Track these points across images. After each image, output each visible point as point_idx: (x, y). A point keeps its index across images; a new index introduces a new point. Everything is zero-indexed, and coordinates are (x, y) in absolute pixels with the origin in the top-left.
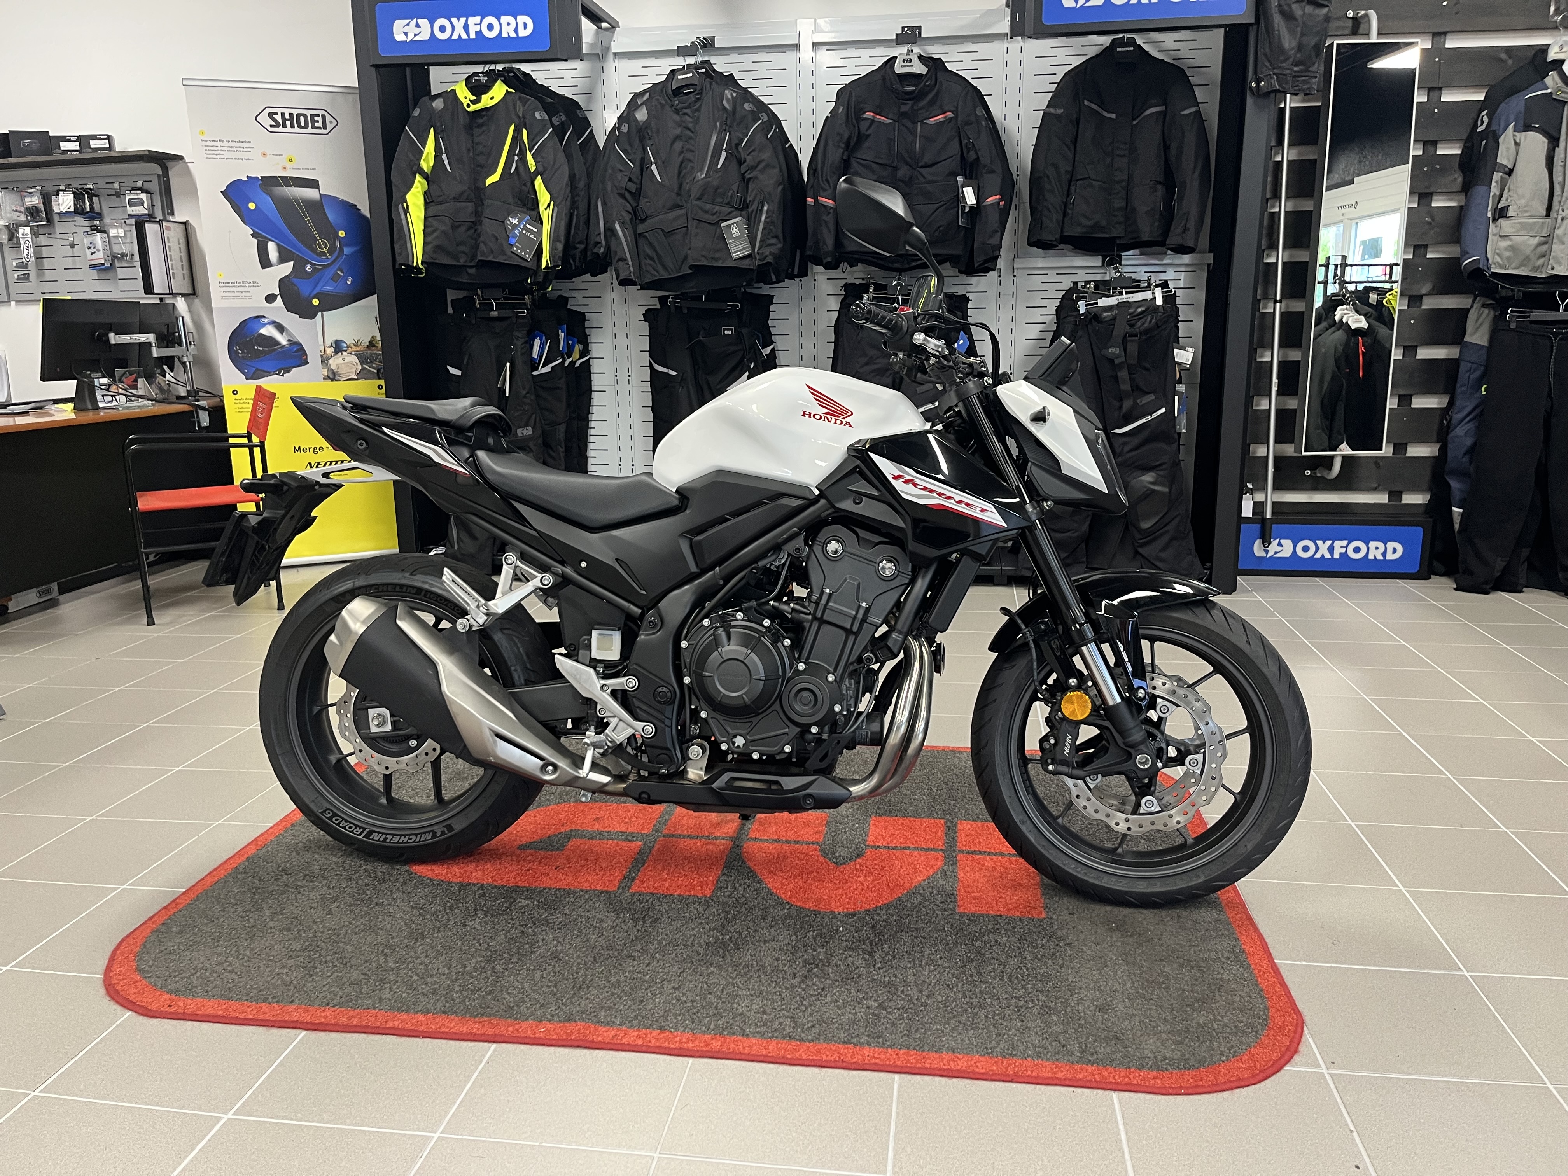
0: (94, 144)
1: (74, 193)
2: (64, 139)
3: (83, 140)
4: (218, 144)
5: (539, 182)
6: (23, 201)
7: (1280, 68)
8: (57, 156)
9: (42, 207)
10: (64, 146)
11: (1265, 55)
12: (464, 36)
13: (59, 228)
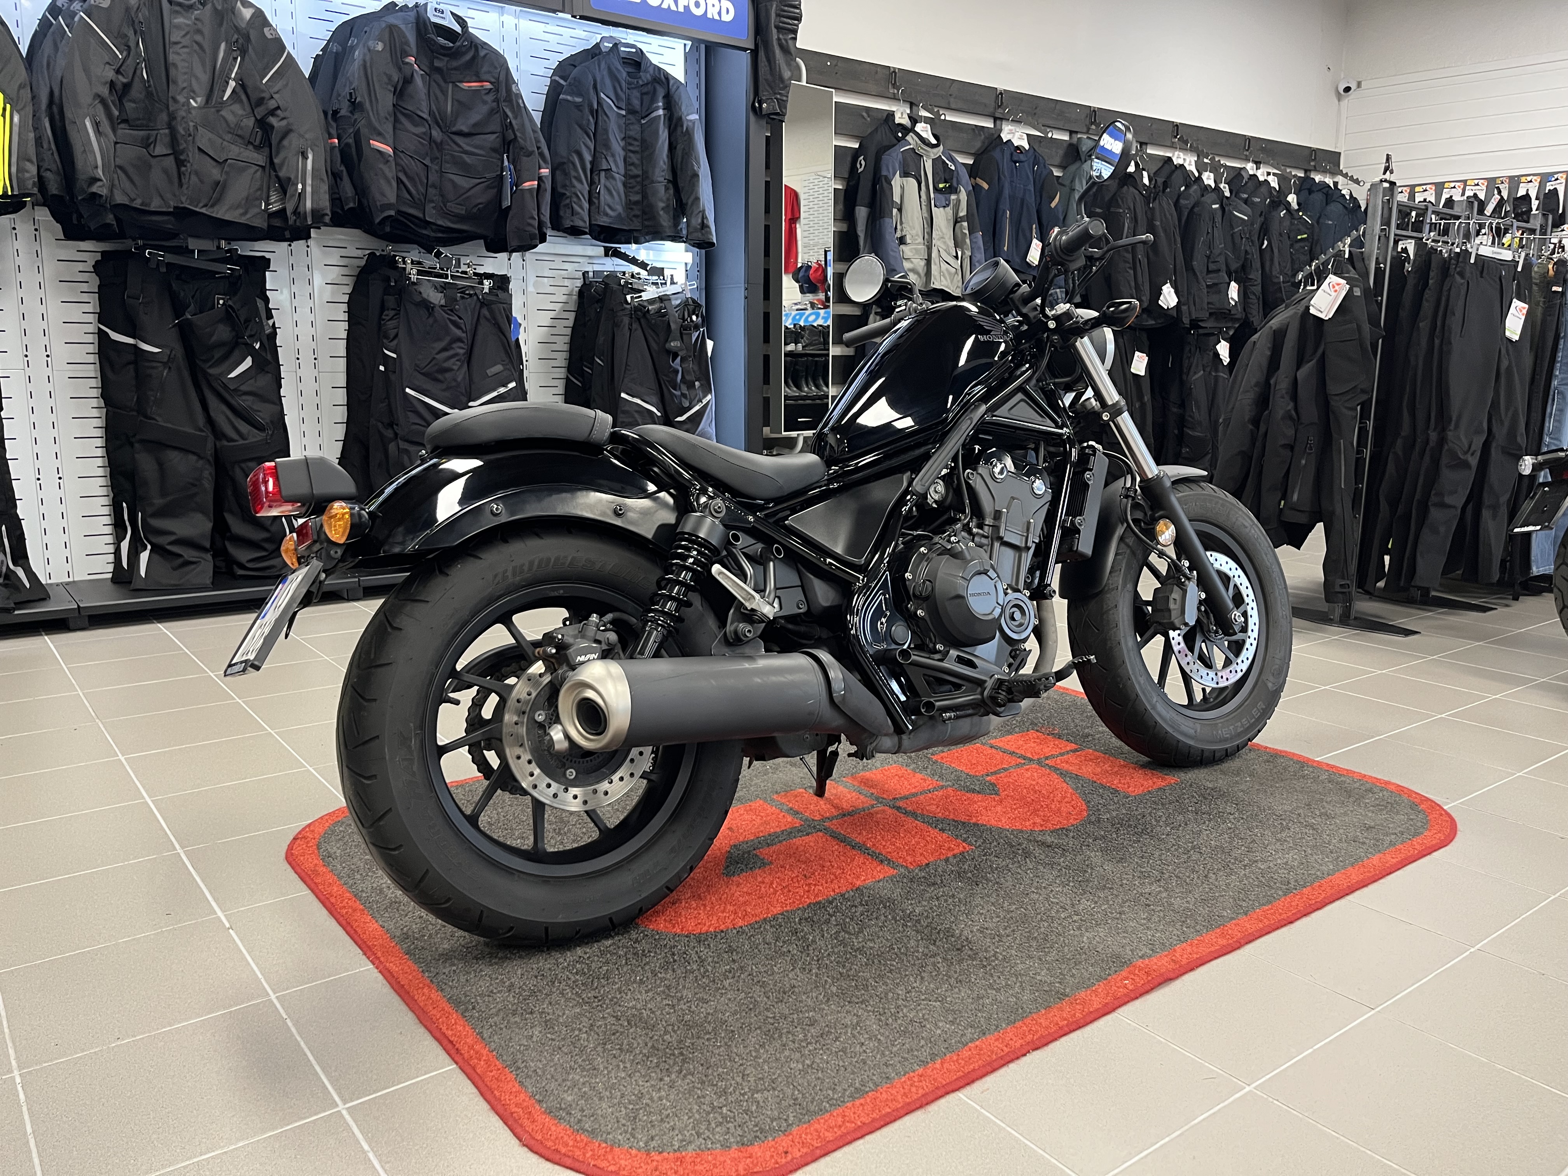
7: (780, 94)
11: (766, 80)
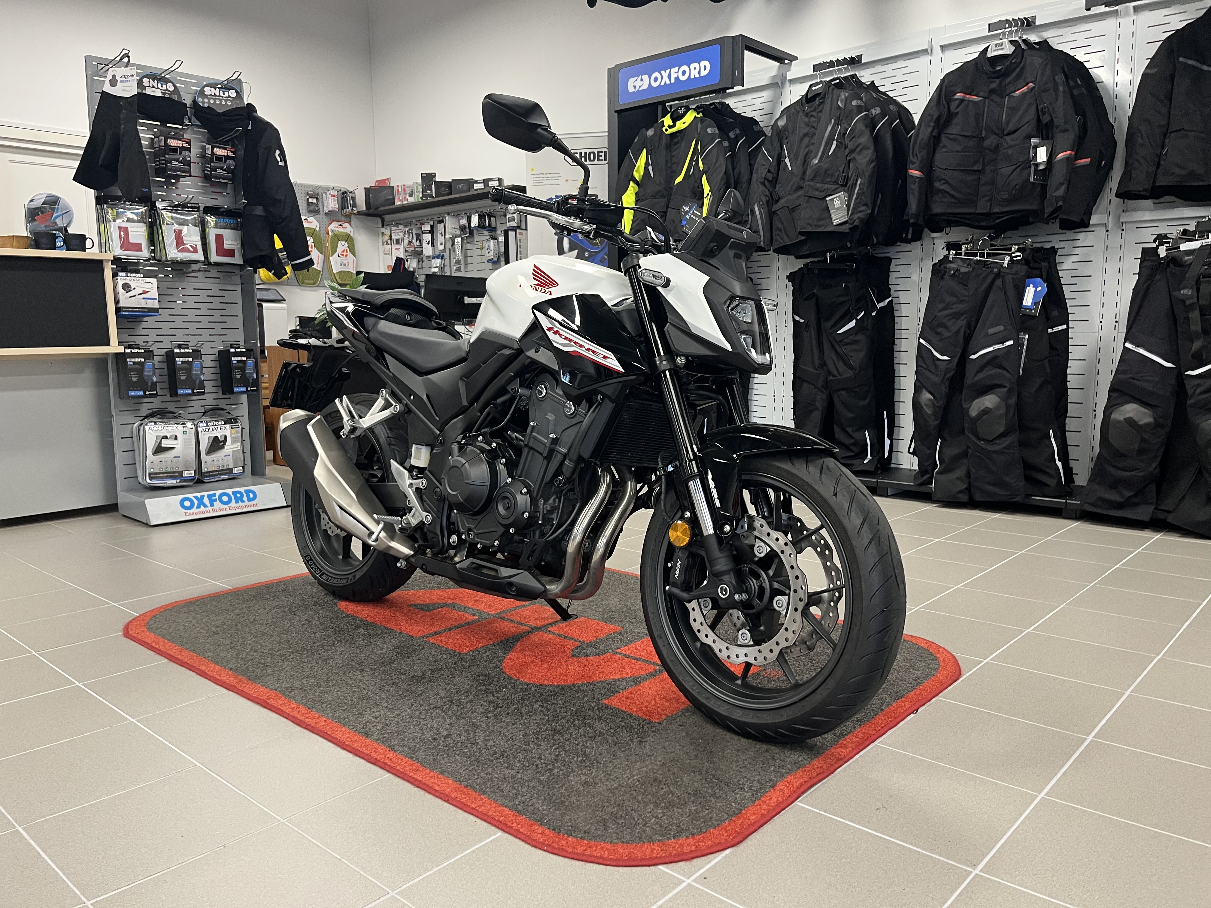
0: (491, 184)
1: (479, 215)
2: (476, 182)
3: (485, 182)
4: (541, 176)
5: (704, 178)
6: (459, 222)
8: (471, 193)
9: (467, 225)
10: (476, 186)
12: (668, 82)
13: (477, 238)
